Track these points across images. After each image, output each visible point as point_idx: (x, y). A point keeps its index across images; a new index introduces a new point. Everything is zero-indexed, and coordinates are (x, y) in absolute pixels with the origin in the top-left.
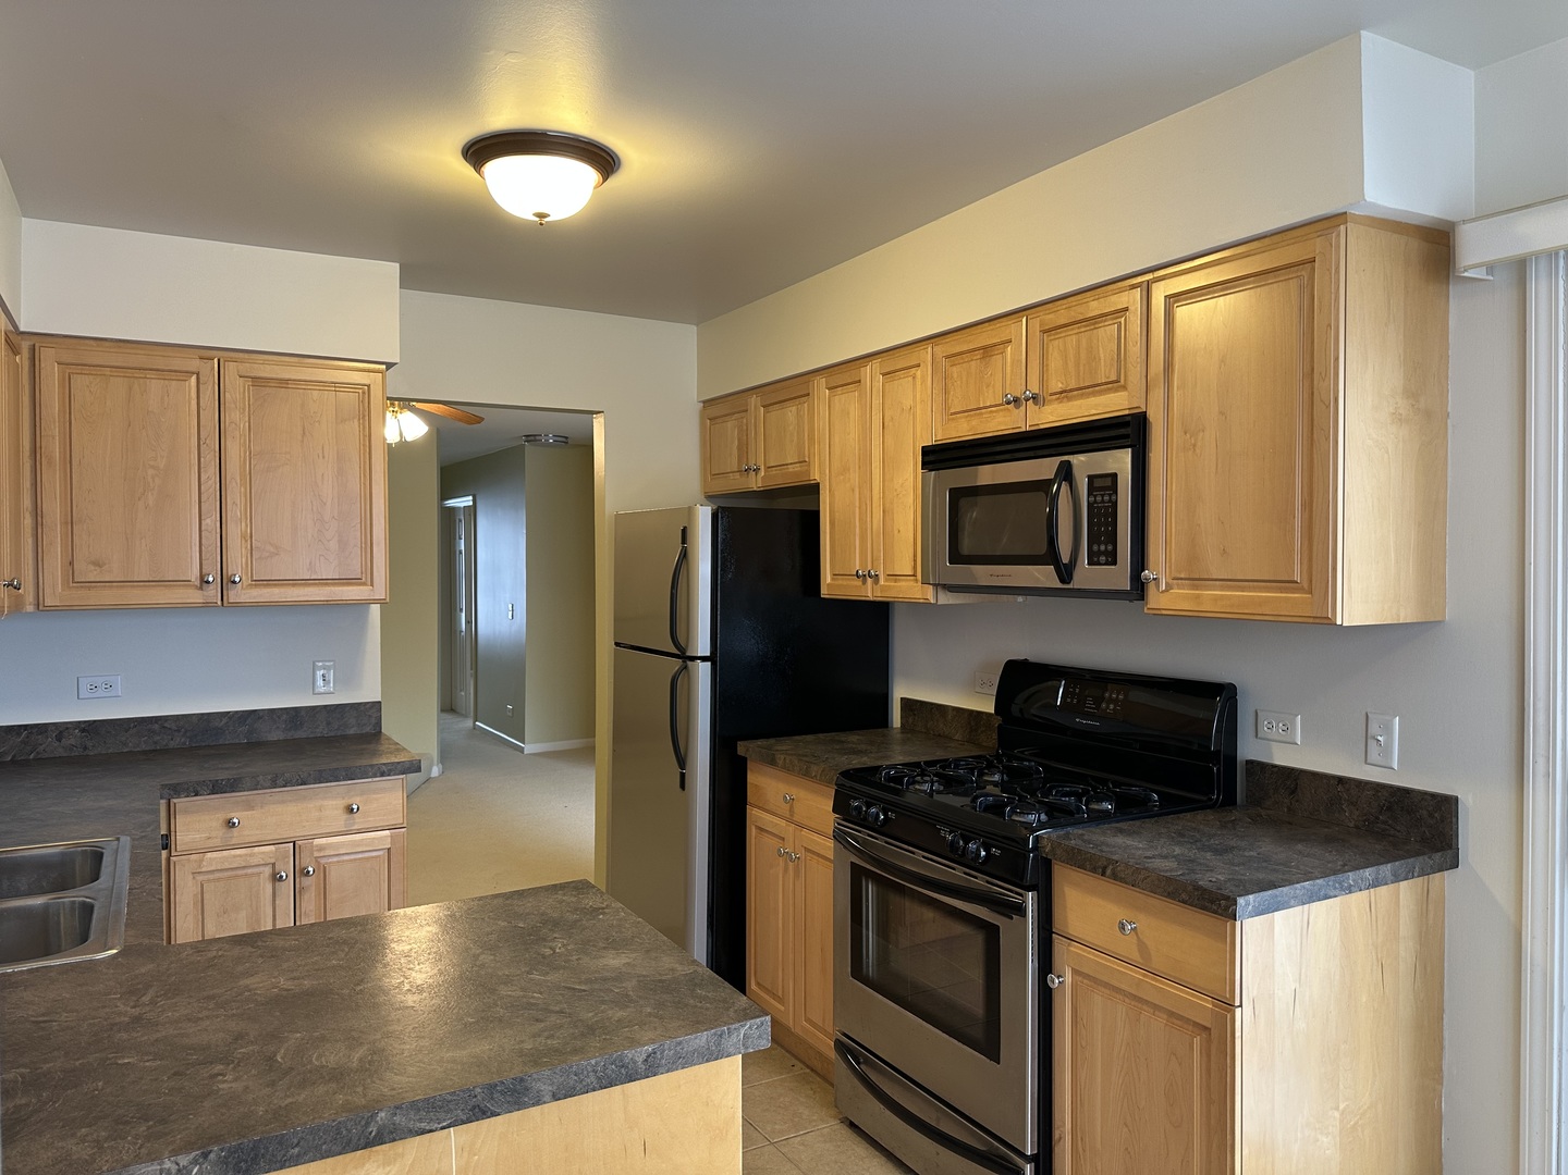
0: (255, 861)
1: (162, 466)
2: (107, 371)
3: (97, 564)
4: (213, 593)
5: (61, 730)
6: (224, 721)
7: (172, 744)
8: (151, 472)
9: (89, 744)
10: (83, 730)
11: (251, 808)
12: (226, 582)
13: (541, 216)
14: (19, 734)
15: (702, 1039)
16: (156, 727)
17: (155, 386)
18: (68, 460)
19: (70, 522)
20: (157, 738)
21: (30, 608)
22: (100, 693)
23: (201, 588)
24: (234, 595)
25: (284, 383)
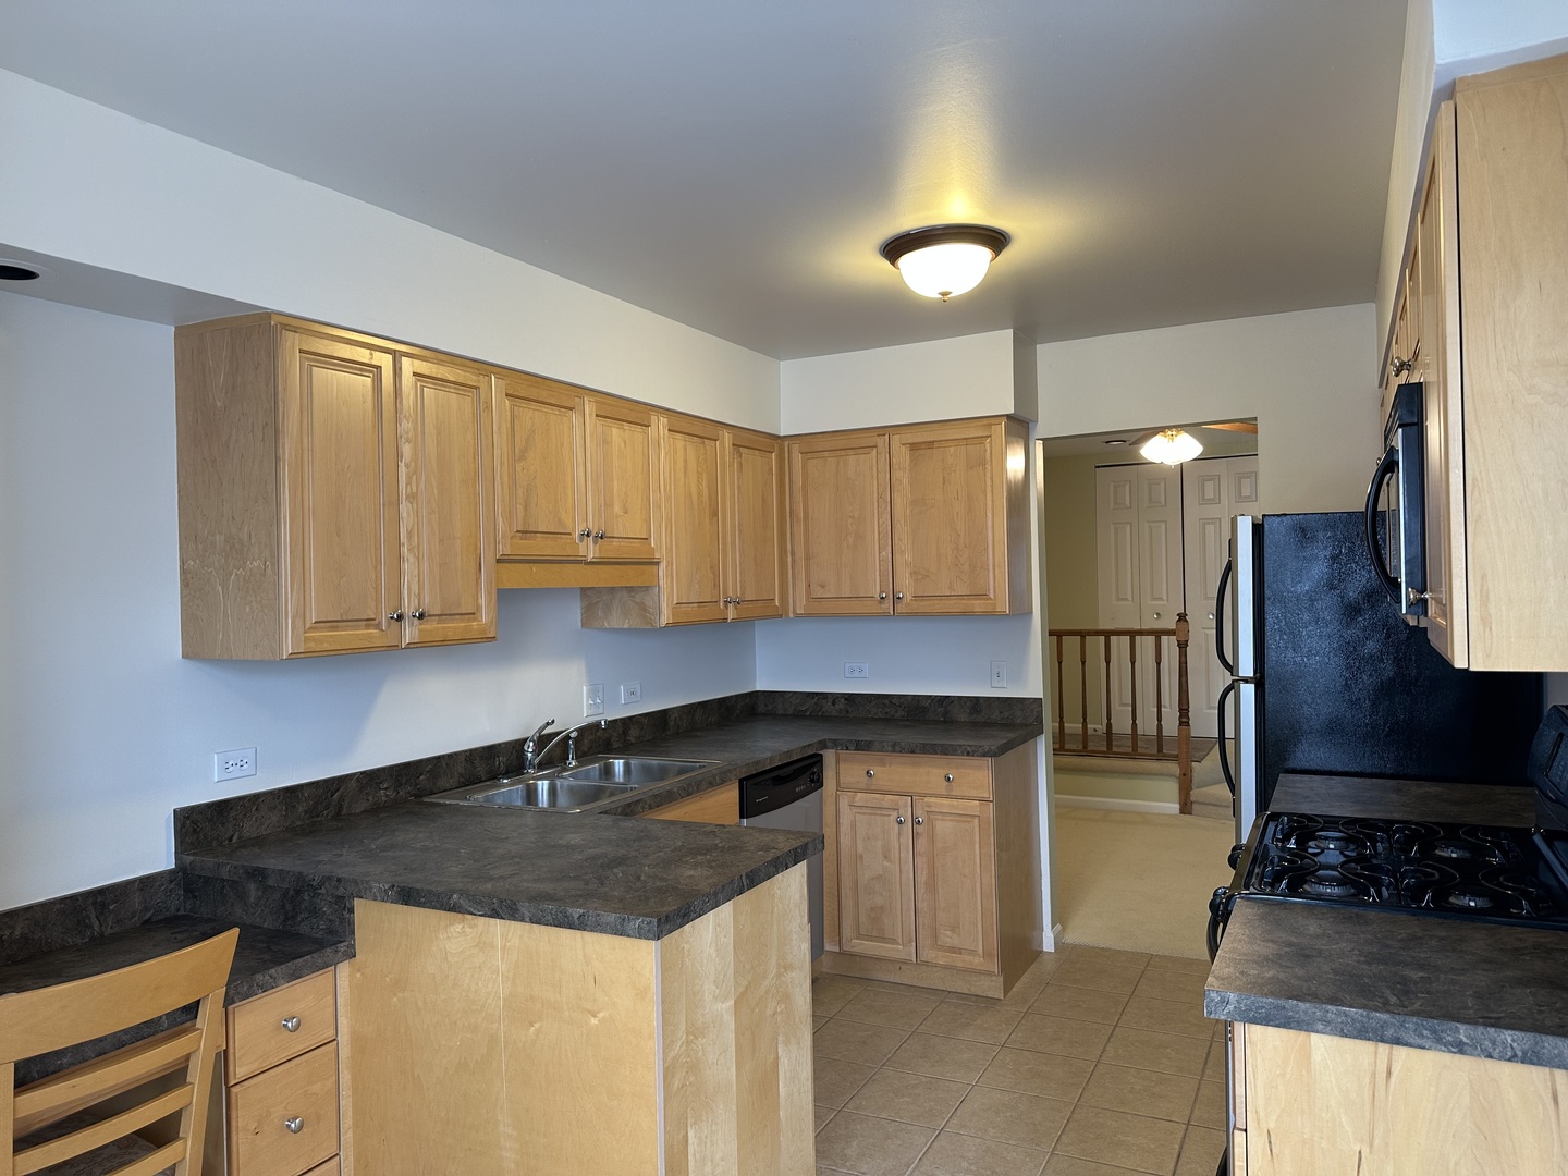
0: (885, 805)
1: (856, 516)
2: (826, 454)
3: (823, 586)
4: (888, 606)
5: (835, 697)
6: (929, 701)
7: (897, 715)
8: (850, 520)
9: (850, 710)
10: (846, 700)
11: (883, 765)
12: (897, 599)
13: (944, 294)
14: (813, 698)
15: (611, 918)
16: (887, 702)
17: (852, 459)
18: (806, 517)
19: (807, 558)
20: (888, 710)
21: (791, 615)
22: (856, 674)
23: (880, 603)
24: (900, 608)
25: (930, 444)
